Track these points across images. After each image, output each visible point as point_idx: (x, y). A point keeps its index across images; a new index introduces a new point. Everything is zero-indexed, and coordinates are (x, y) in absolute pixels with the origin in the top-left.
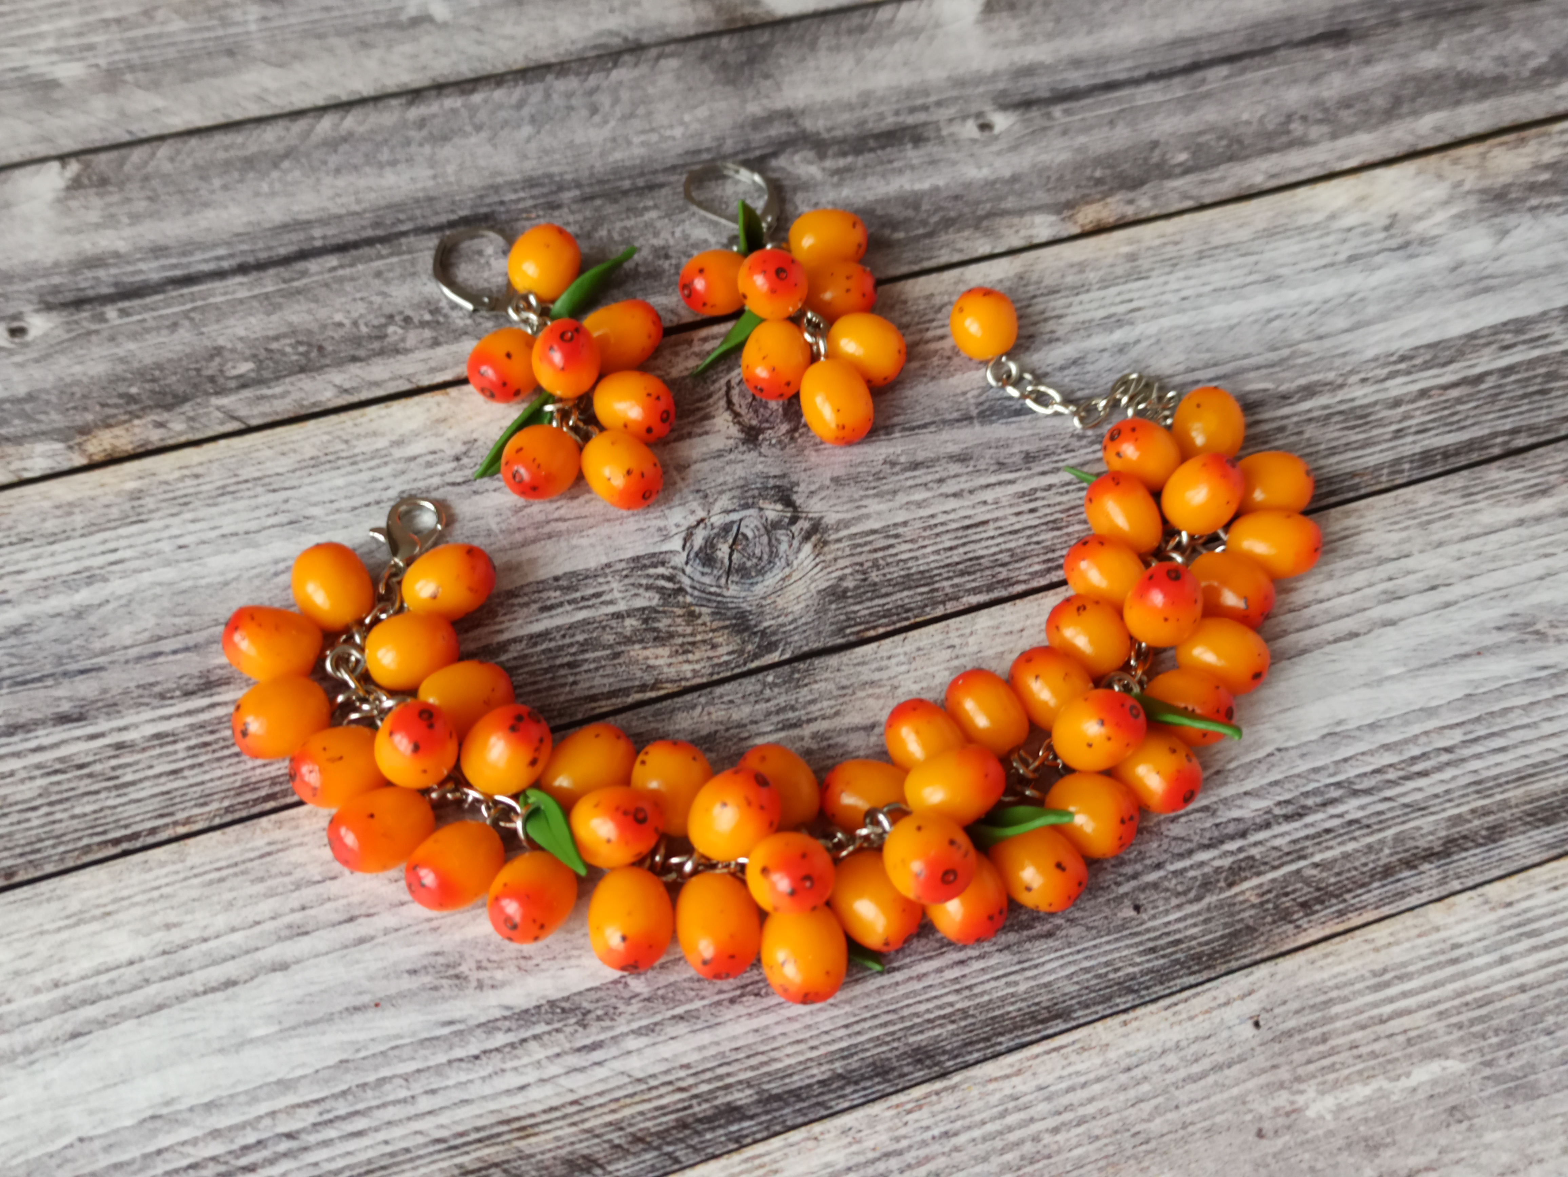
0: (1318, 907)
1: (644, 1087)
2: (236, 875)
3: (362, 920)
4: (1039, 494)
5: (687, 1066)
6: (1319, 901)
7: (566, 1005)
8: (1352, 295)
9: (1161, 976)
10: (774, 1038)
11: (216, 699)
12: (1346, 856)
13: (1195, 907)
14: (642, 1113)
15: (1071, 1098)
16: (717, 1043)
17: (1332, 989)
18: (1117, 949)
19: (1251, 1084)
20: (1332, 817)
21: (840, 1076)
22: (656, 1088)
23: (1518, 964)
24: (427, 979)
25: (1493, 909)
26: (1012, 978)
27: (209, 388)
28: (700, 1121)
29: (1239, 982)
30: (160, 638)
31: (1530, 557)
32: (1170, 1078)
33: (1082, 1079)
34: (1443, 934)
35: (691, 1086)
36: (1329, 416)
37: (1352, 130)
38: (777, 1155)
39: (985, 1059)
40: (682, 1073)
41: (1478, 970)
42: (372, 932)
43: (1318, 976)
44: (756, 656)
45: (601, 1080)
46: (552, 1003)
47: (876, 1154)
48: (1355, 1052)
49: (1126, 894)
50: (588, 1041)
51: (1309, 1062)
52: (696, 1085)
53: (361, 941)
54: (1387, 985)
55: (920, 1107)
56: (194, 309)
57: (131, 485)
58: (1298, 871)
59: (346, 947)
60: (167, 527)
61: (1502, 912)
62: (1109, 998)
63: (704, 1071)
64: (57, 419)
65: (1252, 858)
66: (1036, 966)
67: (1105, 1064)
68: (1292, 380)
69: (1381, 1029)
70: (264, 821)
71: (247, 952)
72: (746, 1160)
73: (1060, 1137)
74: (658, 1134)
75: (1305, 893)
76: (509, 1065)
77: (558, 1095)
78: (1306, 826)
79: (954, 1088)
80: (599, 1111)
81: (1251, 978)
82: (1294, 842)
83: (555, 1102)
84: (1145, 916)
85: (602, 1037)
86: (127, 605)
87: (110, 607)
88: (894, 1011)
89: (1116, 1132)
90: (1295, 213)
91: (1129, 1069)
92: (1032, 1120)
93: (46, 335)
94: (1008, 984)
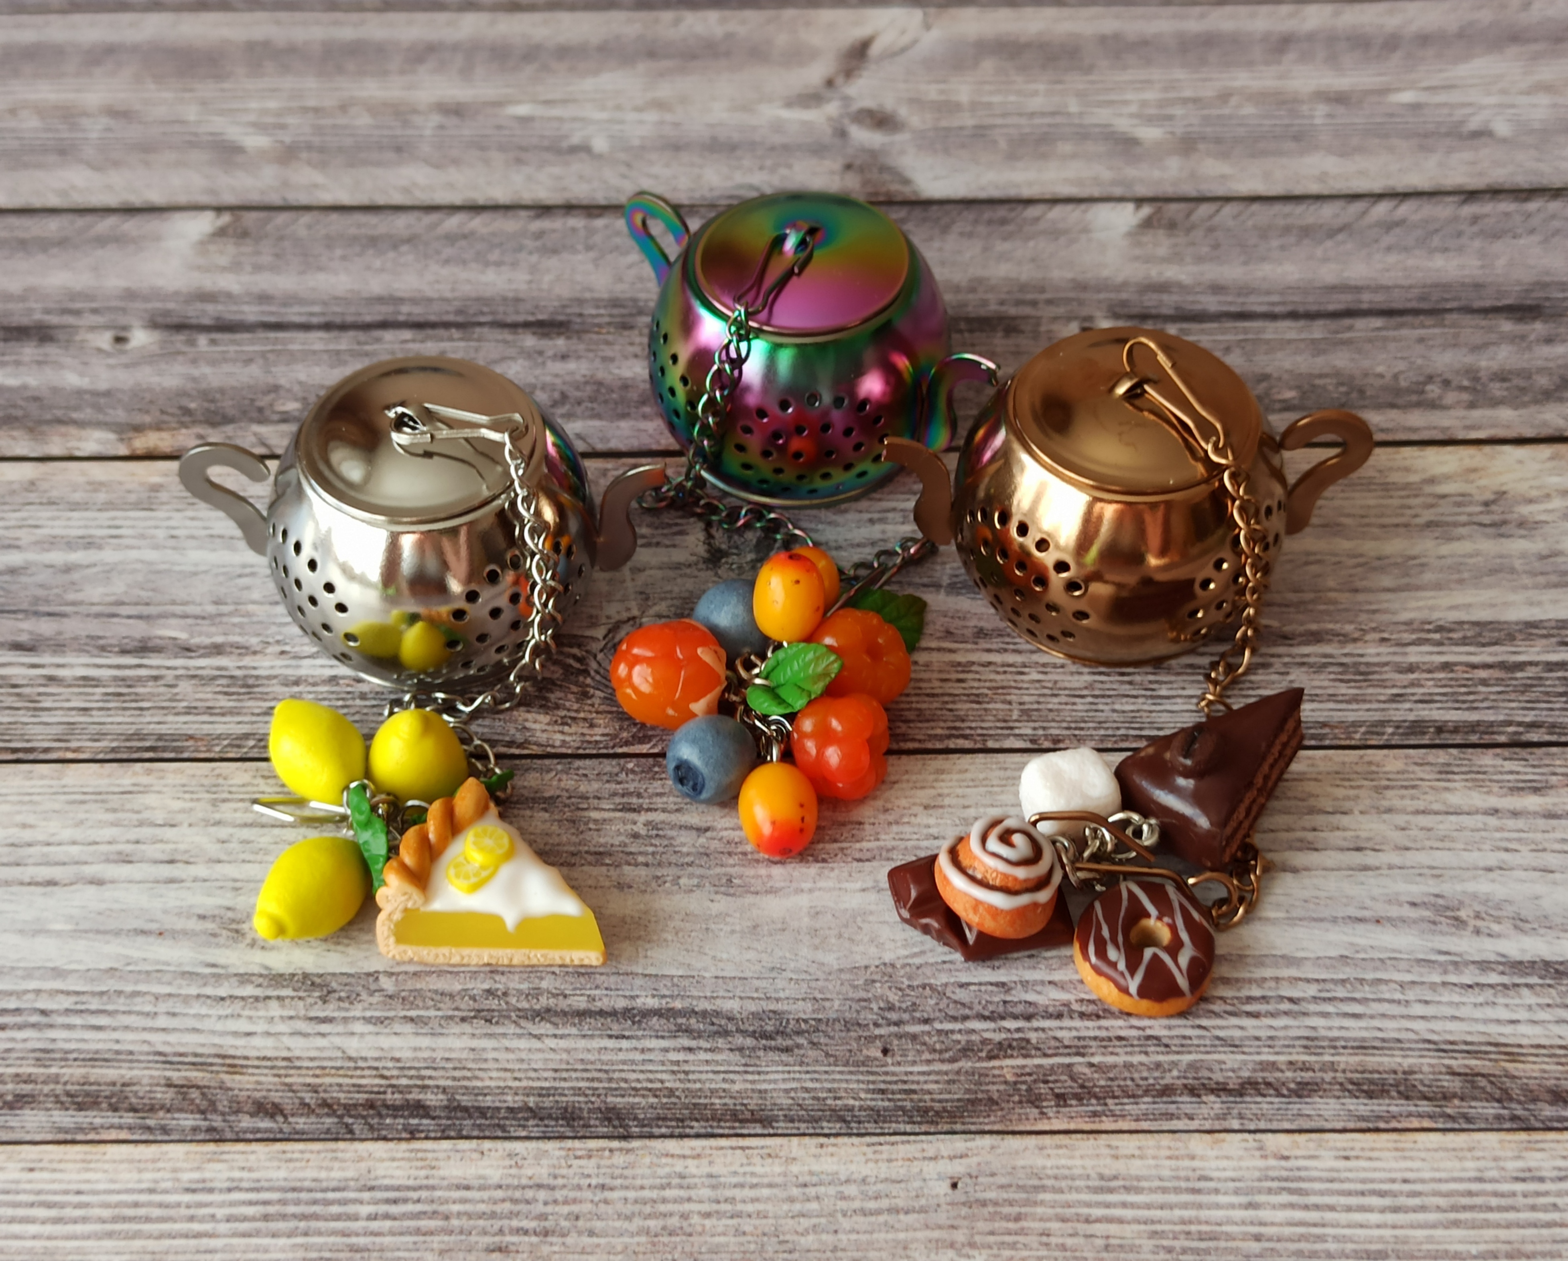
0: (1074, 1102)
1: (352, 1064)
2: (96, 801)
3: (180, 865)
4: (974, 668)
5: (398, 1060)
6: (1079, 1098)
7: (318, 980)
8: (1414, 558)
9: (878, 1116)
10: (486, 1060)
11: (145, 661)
12: (1128, 1066)
13: (945, 1067)
14: (340, 1085)
15: (738, 1193)
16: (434, 1050)
17: (1049, 1177)
18: (847, 1081)
19: (920, 1235)
20: (1132, 1027)
21: (530, 1109)
22: (363, 1069)
23: (1265, 1214)
24: (210, 926)
25: (1264, 1157)
26: (732, 1076)
27: (255, 415)
28: (387, 1107)
29: (959, 1143)
30: (123, 603)
31: (1487, 847)
32: (842, 1205)
33: (755, 1181)
34: (1196, 1164)
35: (392, 1077)
36: (1325, 665)
37: (1495, 403)
38: (441, 1155)
39: (672, 1136)
40: (390, 1064)
41: (1218, 1206)
42: (184, 876)
43: (1040, 1162)
44: (627, 743)
45: (318, 1049)
46: (306, 976)
47: (531, 1183)
48: (1045, 1239)
49: (881, 1036)
50: (322, 1014)
51: (992, 1233)
52: (398, 1077)
53: (172, 881)
54: (1111, 1191)
55: (590, 1157)
56: (272, 351)
57: (156, 479)
58: (1069, 1065)
59: (158, 882)
60: (169, 518)
61: (1272, 1162)
62: (817, 1120)
63: (410, 1068)
64: (120, 415)
65: (1028, 1041)
66: (759, 1073)
67: (785, 1175)
68: (1302, 624)
69: (1082, 1227)
70: (138, 765)
71: (77, 863)
72: (412, 1151)
73: (708, 1223)
74: (347, 1107)
75: (1066, 1085)
76: (246, 1013)
77: (276, 1048)
78: (1099, 1028)
79: (628, 1151)
80: (304, 1072)
81: (970, 1144)
82: (1079, 1038)
83: (269, 1054)
84: (889, 1060)
85: (336, 1014)
86: (108, 572)
87: (95, 570)
88: (606, 1071)
89: (764, 1234)
90: (1391, 469)
91: (805, 1185)
92: (689, 1200)
93: (143, 347)
94: (724, 1080)
